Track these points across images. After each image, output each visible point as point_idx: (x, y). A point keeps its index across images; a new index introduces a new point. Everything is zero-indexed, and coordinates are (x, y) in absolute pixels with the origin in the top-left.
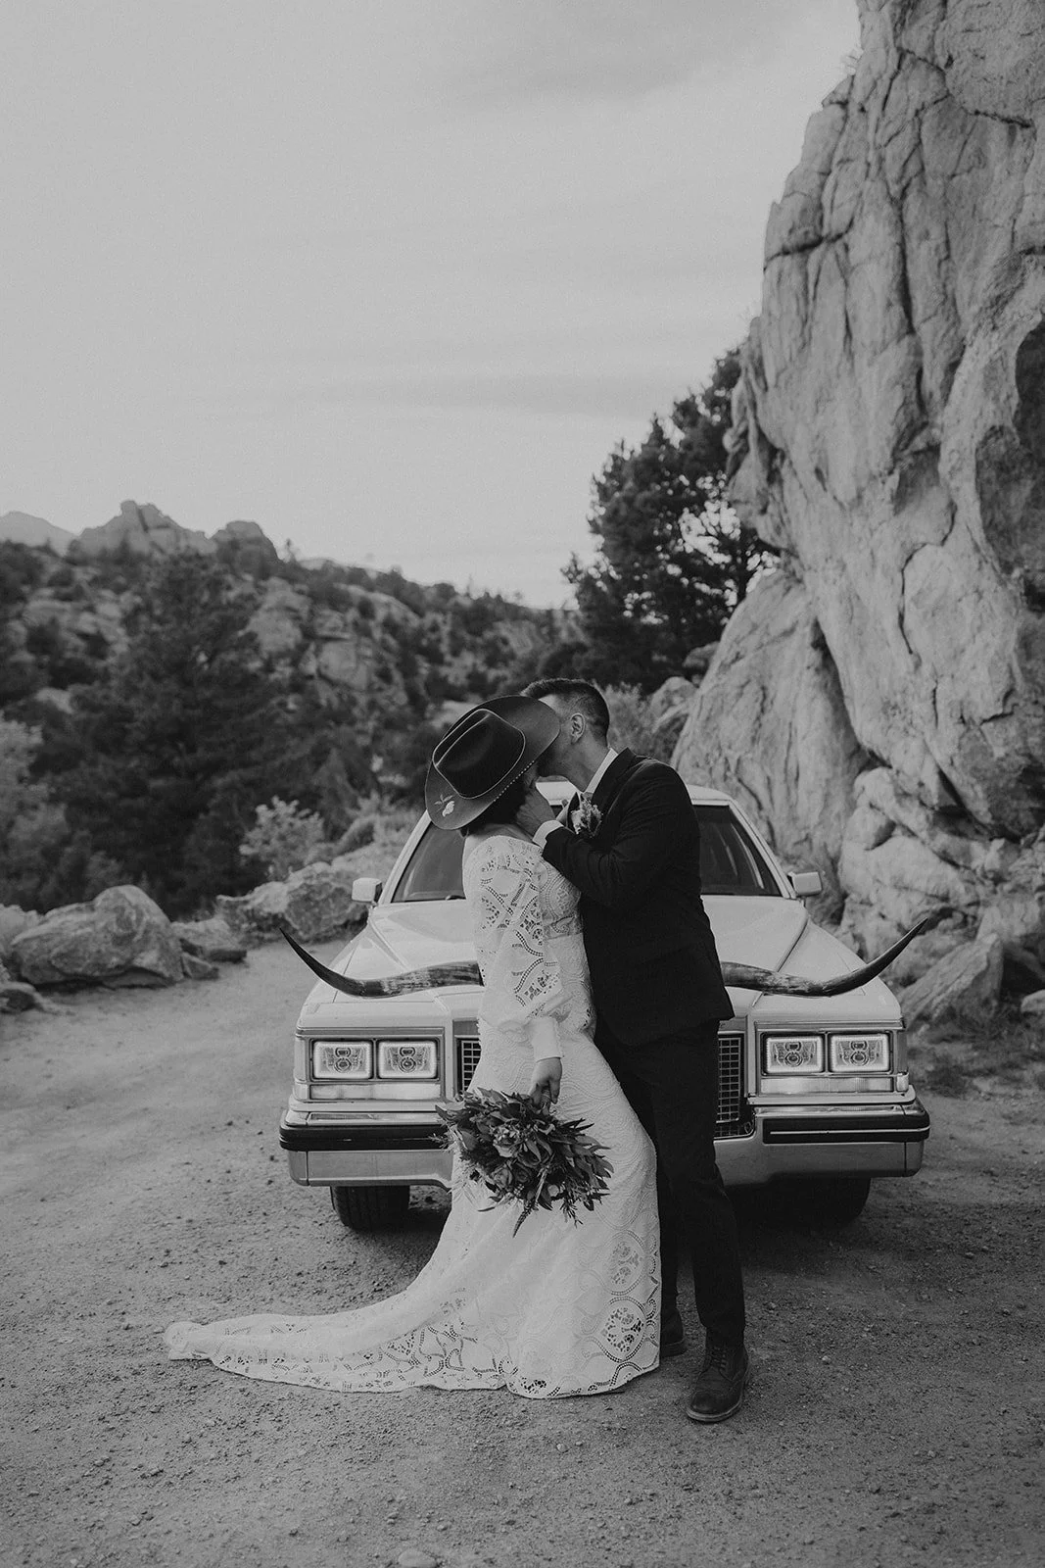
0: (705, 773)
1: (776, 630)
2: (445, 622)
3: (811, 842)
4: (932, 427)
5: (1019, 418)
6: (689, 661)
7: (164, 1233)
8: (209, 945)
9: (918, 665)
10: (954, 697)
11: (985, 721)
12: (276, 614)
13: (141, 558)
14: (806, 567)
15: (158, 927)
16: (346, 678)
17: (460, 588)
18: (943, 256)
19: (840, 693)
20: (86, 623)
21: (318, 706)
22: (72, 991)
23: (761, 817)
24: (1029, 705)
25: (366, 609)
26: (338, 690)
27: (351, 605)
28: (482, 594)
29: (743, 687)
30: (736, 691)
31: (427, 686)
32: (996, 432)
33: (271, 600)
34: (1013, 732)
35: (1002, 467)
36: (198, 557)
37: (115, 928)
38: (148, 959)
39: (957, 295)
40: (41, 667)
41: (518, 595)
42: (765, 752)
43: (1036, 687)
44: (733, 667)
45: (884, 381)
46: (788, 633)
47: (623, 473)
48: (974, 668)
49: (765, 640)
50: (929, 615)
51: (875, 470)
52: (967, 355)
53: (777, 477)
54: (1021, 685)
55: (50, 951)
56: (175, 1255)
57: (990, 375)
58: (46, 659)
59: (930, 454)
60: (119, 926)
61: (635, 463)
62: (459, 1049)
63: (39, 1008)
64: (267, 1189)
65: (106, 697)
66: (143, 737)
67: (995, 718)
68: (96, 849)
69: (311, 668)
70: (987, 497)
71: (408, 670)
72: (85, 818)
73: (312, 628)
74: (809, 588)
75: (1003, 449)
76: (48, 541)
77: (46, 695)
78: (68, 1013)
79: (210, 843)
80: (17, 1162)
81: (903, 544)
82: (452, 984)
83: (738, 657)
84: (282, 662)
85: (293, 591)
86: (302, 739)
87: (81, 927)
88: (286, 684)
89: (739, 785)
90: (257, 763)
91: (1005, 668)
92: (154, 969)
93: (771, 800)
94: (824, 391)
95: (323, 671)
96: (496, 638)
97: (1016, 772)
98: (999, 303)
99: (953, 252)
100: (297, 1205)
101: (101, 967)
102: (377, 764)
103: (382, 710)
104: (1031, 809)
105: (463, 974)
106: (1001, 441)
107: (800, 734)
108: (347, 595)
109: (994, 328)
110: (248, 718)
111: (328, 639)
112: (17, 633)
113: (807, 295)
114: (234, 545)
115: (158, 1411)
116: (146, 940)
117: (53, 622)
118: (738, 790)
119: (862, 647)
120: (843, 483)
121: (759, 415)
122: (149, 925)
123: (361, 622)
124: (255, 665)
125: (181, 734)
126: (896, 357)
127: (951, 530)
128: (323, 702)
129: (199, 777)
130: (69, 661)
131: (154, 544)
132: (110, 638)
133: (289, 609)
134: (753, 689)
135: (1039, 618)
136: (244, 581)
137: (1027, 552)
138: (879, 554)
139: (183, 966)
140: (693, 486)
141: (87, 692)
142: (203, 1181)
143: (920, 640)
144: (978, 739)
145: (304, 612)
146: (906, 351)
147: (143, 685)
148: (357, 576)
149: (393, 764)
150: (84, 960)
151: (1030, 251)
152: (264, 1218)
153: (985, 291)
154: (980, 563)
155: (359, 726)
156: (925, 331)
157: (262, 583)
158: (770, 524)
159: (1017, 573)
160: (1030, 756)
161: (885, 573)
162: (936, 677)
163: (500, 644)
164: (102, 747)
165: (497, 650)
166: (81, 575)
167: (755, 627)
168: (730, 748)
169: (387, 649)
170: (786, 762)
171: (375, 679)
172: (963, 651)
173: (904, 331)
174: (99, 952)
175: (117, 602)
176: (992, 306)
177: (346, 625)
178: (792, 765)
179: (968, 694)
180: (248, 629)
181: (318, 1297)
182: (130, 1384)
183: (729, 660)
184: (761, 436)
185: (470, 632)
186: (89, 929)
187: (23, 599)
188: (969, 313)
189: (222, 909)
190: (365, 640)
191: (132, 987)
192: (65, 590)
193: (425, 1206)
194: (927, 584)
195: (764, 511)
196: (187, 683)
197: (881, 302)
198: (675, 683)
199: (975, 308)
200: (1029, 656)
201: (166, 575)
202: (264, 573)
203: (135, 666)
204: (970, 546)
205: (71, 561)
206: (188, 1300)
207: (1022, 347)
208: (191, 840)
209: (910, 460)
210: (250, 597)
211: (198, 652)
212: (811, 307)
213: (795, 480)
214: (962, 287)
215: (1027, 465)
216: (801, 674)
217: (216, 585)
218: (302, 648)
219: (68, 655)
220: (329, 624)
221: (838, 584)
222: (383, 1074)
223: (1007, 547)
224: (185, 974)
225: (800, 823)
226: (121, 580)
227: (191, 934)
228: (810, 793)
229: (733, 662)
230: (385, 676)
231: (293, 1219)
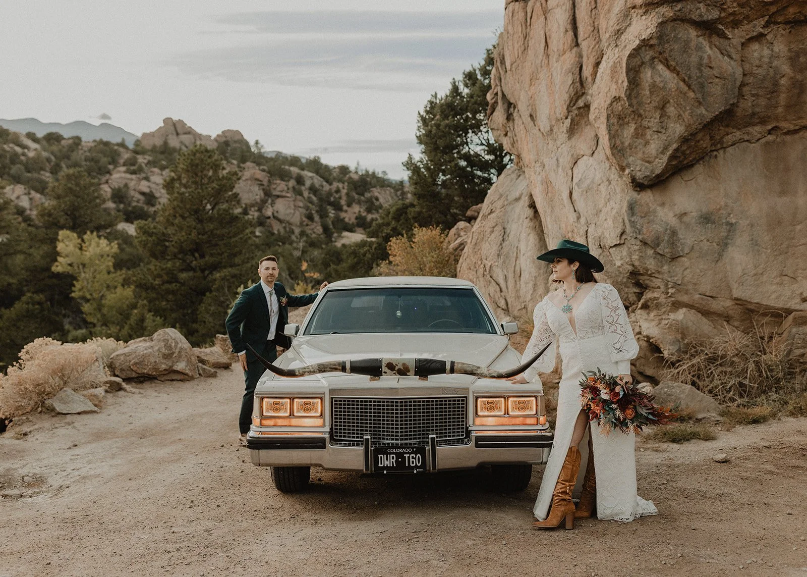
0: (474, 273)
1: (511, 198)
2: (343, 188)
3: (527, 309)
4: (587, 95)
5: (628, 93)
6: (469, 213)
7: (190, 493)
8: (212, 359)
9: (579, 218)
10: (596, 235)
11: (611, 247)
12: (249, 182)
13: (174, 150)
14: (526, 166)
15: (186, 349)
16: (287, 219)
17: (352, 168)
18: (593, 7)
19: (542, 231)
20: (144, 186)
21: (273, 234)
22: (142, 382)
23: (501, 296)
24: (633, 239)
25: (300, 180)
26: (284, 225)
27: (291, 178)
28: (364, 172)
29: (494, 227)
30: (490, 230)
31: (333, 223)
32: (616, 100)
33: (247, 174)
34: (625, 253)
35: (620, 118)
36: (207, 151)
37: (163, 350)
38: (181, 366)
39: (600, 27)
40: (119, 211)
41: (384, 173)
42: (504, 262)
43: (636, 230)
44: (489, 217)
45: (563, 71)
46: (518, 199)
47: (435, 111)
48: (606, 220)
49: (506, 203)
50: (585, 192)
51: (559, 116)
52: (603, 59)
53: (512, 118)
54: (628, 229)
55: (130, 361)
56: (196, 503)
57: (614, 70)
58: (122, 206)
59: (586, 109)
60: (166, 349)
61: (442, 105)
62: (332, 402)
63: (125, 390)
64: (241, 474)
65: (155, 228)
66: (176, 250)
67: (615, 245)
68: (150, 311)
69: (269, 212)
70: (613, 132)
71: (323, 215)
72: (144, 294)
73: (270, 190)
74: (527, 176)
75: (620, 108)
76: (123, 140)
77: (122, 226)
78: (140, 393)
79: (212, 308)
80: (116, 463)
81: (572, 155)
82: (329, 371)
83: (492, 212)
84: (253, 209)
85: (259, 170)
86: (264, 252)
87: (146, 349)
88: (254, 222)
89: (491, 279)
90: (239, 265)
91: (621, 220)
92: (184, 371)
93: (507, 287)
94: (534, 74)
95: (276, 214)
96: (371, 197)
97: (627, 273)
98: (619, 33)
99: (598, 5)
100: (255, 482)
101: (156, 370)
102: (304, 266)
103: (307, 236)
104: (635, 293)
105: (334, 367)
106: (620, 104)
107: (522, 253)
108: (290, 172)
109: (616, 46)
110: (234, 240)
111: (278, 196)
112: (106, 192)
113: (527, 23)
114: (227, 143)
115: (188, 564)
116: (180, 356)
117: (126, 185)
118: (490, 281)
119: (552, 208)
120: (543, 122)
121: (502, 85)
122: (181, 348)
123: (297, 187)
124: (237, 211)
125: (197, 249)
126: (570, 59)
127: (596, 149)
128: (276, 232)
129: (207, 272)
130: (134, 207)
131: (181, 142)
132: (157, 195)
133: (257, 180)
134: (499, 228)
135: (639, 194)
136: (232, 164)
137: (632, 161)
138: (561, 160)
139: (198, 370)
140: (474, 118)
141: (146, 225)
142: (209, 471)
143: (580, 205)
144: (608, 256)
145: (265, 183)
146: (574, 55)
147: (177, 221)
148: (294, 161)
149: (313, 266)
150: (148, 366)
151: (634, 7)
152: (239, 487)
153: (612, 27)
154: (610, 166)
155: (295, 245)
156: (584, 45)
157: (242, 165)
158: (509, 142)
159: (627, 171)
160: (633, 265)
161: (563, 170)
162: (588, 224)
163: (374, 200)
164: (153, 255)
165: (372, 203)
166: (142, 160)
167: (501, 196)
168: (486, 259)
169: (311, 202)
170: (515, 267)
171: (304, 219)
172: (601, 211)
173: (573, 45)
174: (155, 362)
175: (162, 175)
176: (615, 35)
177: (288, 189)
178: (518, 269)
179: (603, 233)
180: (234, 191)
181: (264, 520)
182: (176, 554)
183: (487, 214)
184: (504, 95)
185: (357, 194)
186: (150, 350)
187: (109, 172)
188: (605, 37)
189: (219, 342)
190: (299, 197)
191: (172, 380)
192: (132, 168)
193: (317, 482)
194: (583, 176)
195: (506, 135)
196: (200, 221)
197: (562, 29)
198: (461, 224)
199: (607, 35)
200: (633, 214)
201: (189, 161)
202: (243, 160)
203: (171, 212)
204: (605, 157)
205: (136, 152)
206: (202, 521)
207: (629, 56)
208: (202, 308)
209: (576, 112)
210: (235, 174)
211: (206, 204)
212: (528, 30)
213: (520, 120)
214: (603, 24)
215: (632, 116)
216: (523, 221)
217: (216, 167)
218: (264, 202)
219: (134, 204)
220: (278, 189)
221: (541, 174)
222: (295, 414)
223: (622, 158)
224: (200, 374)
225: (521, 300)
226: (164, 163)
227: (203, 354)
228: (526, 283)
229: (489, 214)
230: (310, 217)
231: (253, 487)
